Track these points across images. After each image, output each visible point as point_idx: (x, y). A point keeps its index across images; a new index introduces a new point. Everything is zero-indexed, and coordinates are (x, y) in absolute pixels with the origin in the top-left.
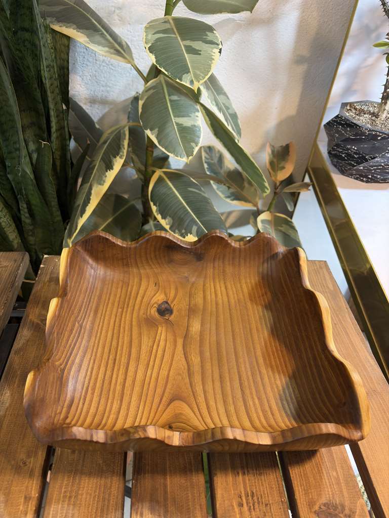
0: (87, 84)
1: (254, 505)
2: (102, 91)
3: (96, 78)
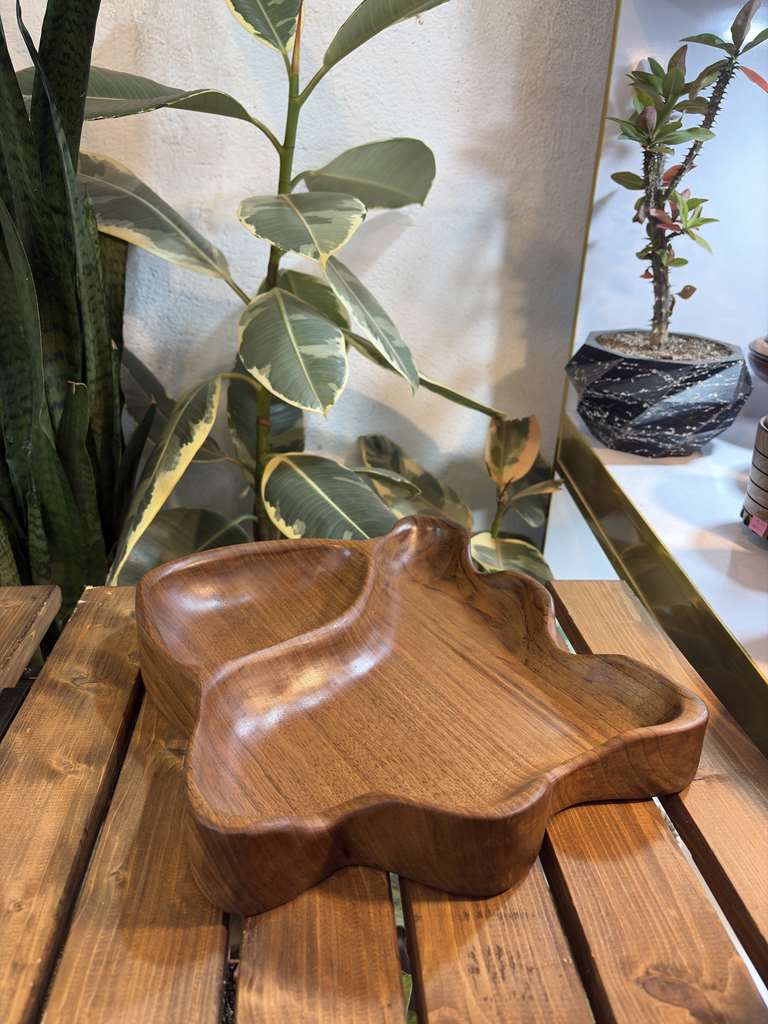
1: (502, 970)
2: (180, 342)
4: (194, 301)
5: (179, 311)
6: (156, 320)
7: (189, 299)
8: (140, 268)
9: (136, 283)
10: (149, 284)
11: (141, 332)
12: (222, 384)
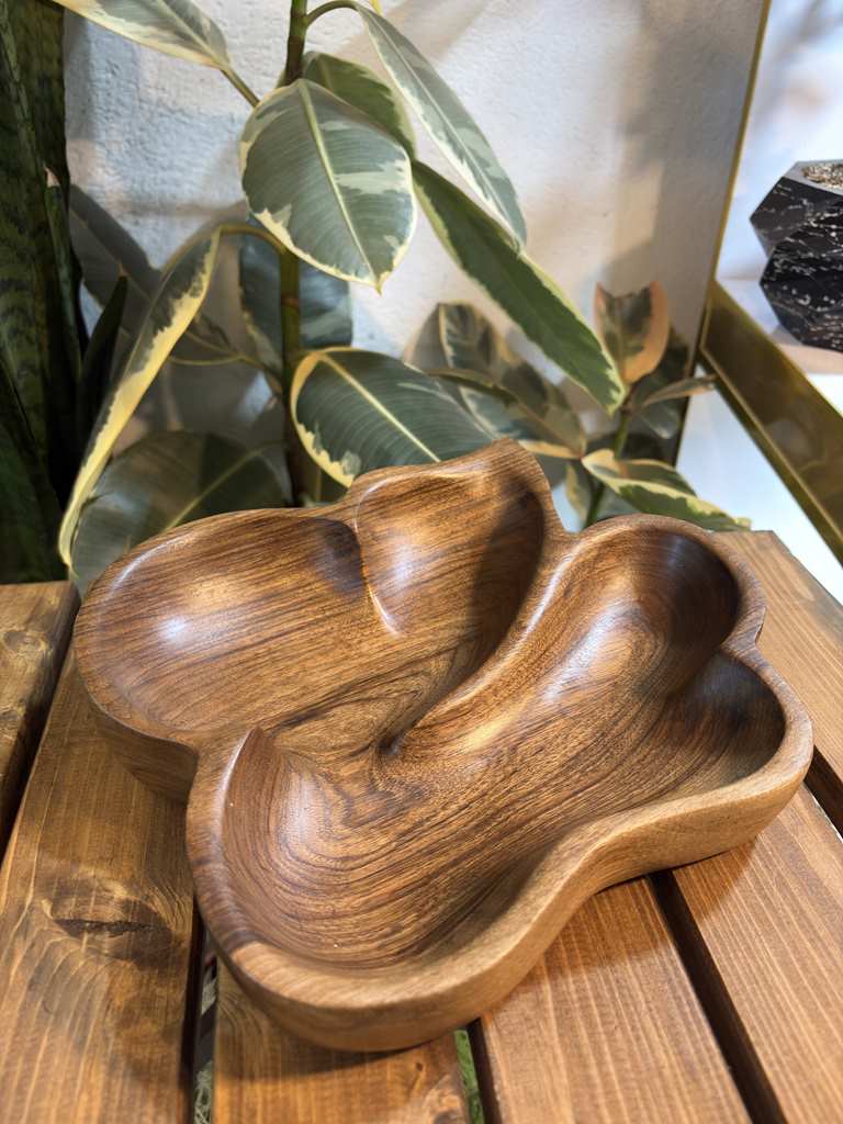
0: (125, 165)
3: (145, 148)
4: (179, 115)
5: (158, 131)
6: (125, 147)
7: (173, 112)
8: (94, 63)
9: (89, 86)
10: (108, 87)
11: (103, 166)
12: (221, 241)
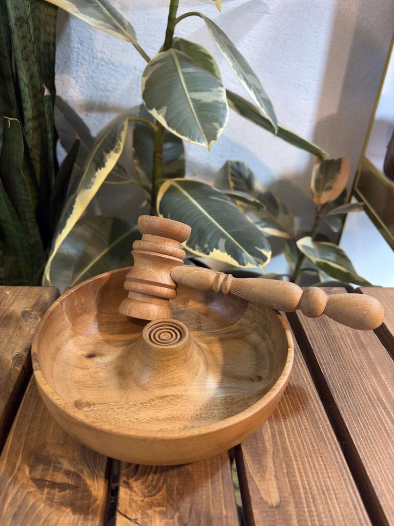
0: (83, 88)
3: (94, 81)
4: (111, 66)
5: (100, 73)
6: (84, 79)
7: (107, 64)
8: (72, 38)
9: (69, 50)
10: (78, 50)
11: (74, 88)
12: (129, 125)
